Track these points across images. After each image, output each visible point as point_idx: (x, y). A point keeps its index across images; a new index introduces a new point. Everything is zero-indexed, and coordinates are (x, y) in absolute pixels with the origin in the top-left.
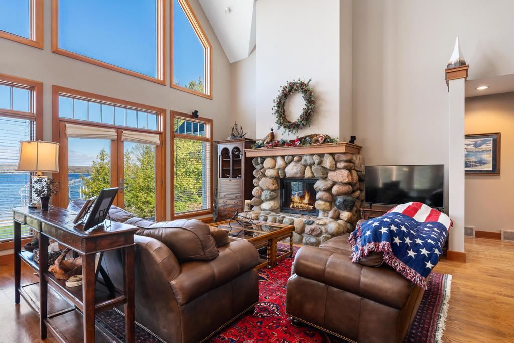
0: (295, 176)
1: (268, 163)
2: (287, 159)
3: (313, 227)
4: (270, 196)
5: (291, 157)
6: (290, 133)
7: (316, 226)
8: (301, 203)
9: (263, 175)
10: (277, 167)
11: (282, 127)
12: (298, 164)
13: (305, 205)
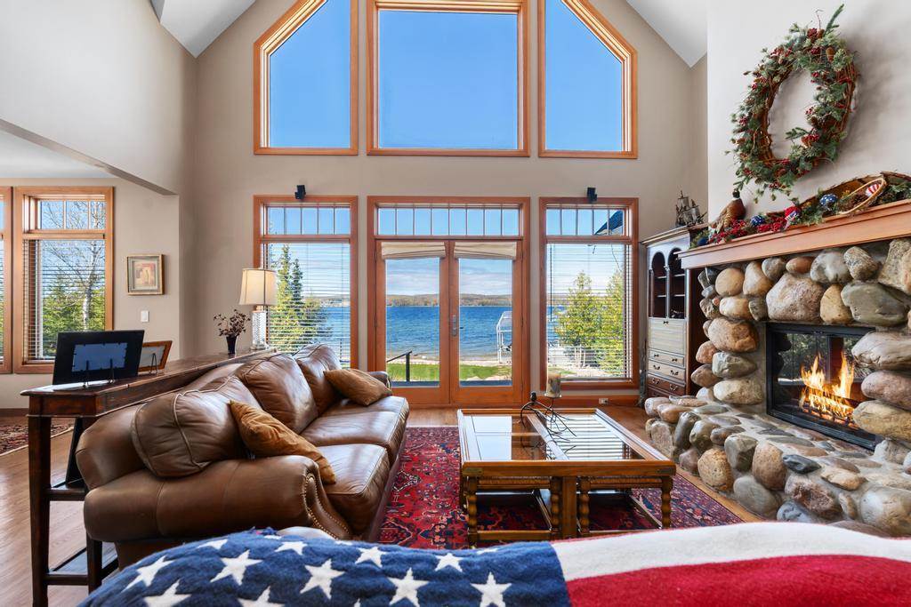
0: (789, 314)
1: (725, 281)
2: (767, 269)
3: (807, 482)
4: (729, 366)
5: (777, 261)
6: (776, 193)
7: (821, 482)
8: (830, 396)
9: (717, 313)
10: (745, 292)
11: (753, 181)
12: (798, 282)
13: (840, 405)
